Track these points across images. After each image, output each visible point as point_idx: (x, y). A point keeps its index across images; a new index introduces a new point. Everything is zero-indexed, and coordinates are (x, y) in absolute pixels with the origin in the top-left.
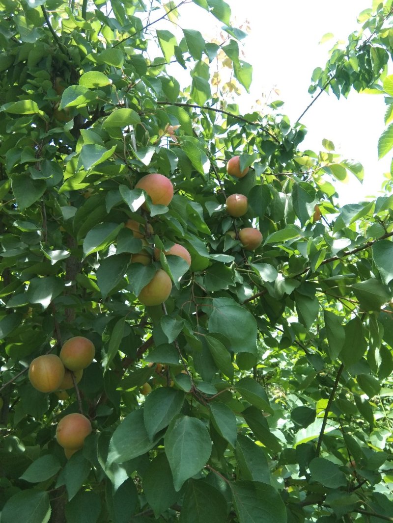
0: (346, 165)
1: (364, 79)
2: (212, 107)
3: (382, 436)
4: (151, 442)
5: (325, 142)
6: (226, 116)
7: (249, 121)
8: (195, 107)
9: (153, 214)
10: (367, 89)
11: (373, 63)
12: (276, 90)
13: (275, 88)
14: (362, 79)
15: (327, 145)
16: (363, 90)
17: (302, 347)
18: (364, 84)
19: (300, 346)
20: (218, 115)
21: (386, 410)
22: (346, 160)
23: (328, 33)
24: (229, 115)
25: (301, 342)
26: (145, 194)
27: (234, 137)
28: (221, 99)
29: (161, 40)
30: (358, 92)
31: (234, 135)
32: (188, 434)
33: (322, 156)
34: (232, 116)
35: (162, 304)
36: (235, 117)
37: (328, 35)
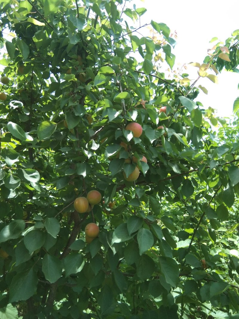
0: (219, 119)
1: (231, 64)
2: (152, 74)
3: (217, 251)
4: (130, 236)
5: (210, 108)
6: (158, 79)
7: (170, 83)
8: (143, 73)
9: (136, 143)
10: (231, 71)
11: (237, 58)
12: (185, 66)
13: (185, 65)
14: (230, 64)
15: (211, 110)
16: (230, 70)
17: (184, 202)
18: (231, 67)
19: (183, 201)
20: (154, 78)
21: (220, 238)
22: (219, 117)
23: (215, 37)
24: (160, 79)
25: (184, 200)
26: (132, 133)
27: (161, 90)
28: (157, 70)
29: (132, 41)
30: (227, 71)
31: (161, 89)
32: (144, 235)
33: (208, 114)
34: (162, 79)
35: (134, 181)
36: (163, 80)
37: (214, 38)
